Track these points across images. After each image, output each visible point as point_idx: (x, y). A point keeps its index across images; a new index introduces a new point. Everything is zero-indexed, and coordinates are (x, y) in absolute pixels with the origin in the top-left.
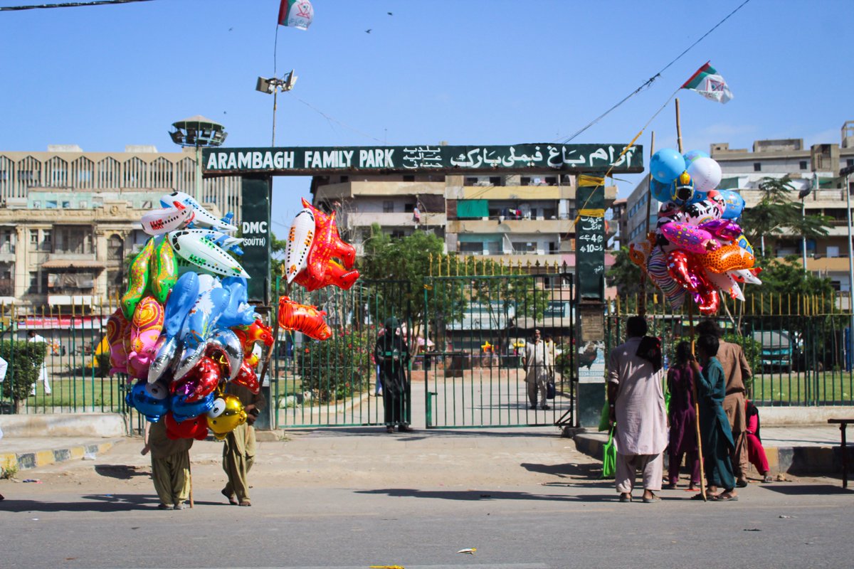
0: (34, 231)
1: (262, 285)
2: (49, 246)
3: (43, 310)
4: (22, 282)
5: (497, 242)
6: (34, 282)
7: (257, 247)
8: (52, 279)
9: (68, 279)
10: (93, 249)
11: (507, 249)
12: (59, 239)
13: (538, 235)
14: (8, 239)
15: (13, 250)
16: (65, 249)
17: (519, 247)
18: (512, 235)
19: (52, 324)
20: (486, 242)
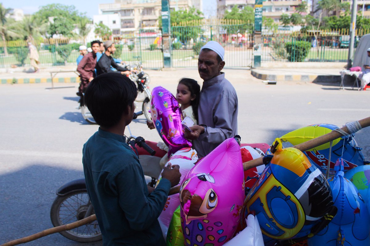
0: (139, 9)
1: (167, 29)
2: (143, 14)
3: (142, 31)
4: (137, 24)
5: (270, 8)
6: (140, 24)
7: (166, 19)
8: (144, 23)
9: (149, 22)
10: (155, 14)
11: (273, 10)
12: (146, 11)
13: (283, 6)
14: (132, 12)
15: (134, 15)
16: (147, 14)
17: (277, 9)
18: (275, 6)
19: (145, 35)
20: (267, 8)
